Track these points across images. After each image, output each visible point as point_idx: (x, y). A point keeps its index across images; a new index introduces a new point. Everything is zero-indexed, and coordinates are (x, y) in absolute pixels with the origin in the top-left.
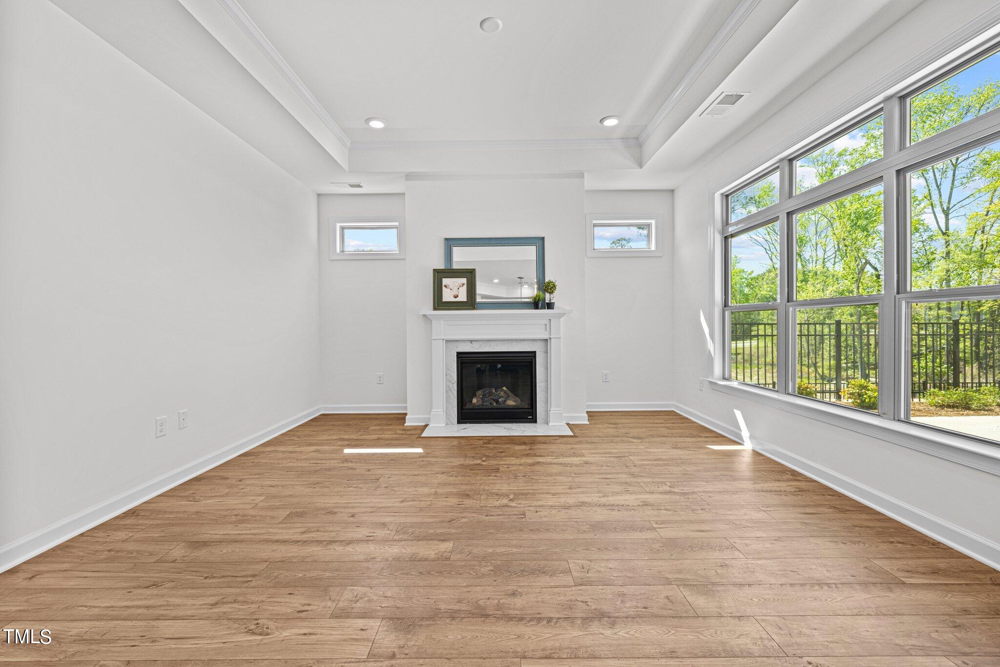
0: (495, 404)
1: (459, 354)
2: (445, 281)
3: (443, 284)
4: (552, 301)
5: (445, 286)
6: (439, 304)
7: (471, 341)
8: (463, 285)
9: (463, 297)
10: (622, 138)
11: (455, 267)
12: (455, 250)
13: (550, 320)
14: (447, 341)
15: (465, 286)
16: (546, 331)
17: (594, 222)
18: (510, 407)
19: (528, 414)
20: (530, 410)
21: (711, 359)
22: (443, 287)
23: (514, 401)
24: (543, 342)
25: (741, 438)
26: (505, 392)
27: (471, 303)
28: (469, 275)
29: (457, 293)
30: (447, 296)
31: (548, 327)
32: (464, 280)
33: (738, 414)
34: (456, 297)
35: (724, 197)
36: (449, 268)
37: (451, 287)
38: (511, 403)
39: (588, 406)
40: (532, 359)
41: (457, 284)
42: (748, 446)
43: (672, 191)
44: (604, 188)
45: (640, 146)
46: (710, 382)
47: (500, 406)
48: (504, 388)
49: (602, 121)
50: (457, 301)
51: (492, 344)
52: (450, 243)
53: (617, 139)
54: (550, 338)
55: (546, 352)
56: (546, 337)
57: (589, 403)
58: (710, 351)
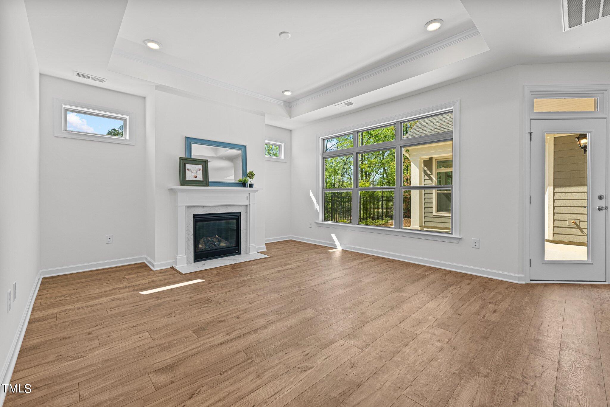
0: (214, 247)
1: (194, 215)
2: (188, 166)
3: (187, 168)
4: (252, 183)
5: (188, 170)
6: (184, 181)
7: (203, 207)
8: (200, 169)
9: (200, 178)
10: (284, 101)
11: (193, 157)
12: (193, 146)
13: (250, 194)
14: (188, 207)
15: (201, 170)
16: (247, 200)
17: (266, 141)
18: (225, 247)
19: (236, 250)
20: (237, 247)
21: (318, 213)
22: (186, 170)
23: (225, 243)
24: (245, 206)
25: (336, 246)
26: (217, 238)
27: (205, 182)
28: (204, 163)
29: (196, 175)
30: (189, 176)
31: (249, 198)
32: (200, 167)
33: (334, 236)
34: (195, 177)
35: (323, 140)
36: (189, 157)
37: (192, 170)
38: (223, 244)
39: (266, 241)
40: (239, 217)
41: (196, 169)
42: (339, 248)
43: (291, 131)
44: (273, 125)
45: (290, 107)
46: (316, 223)
47: (216, 248)
48: (217, 236)
49: (284, 92)
50: (196, 180)
51: (217, 208)
52: (189, 141)
53: (282, 101)
54: (250, 204)
55: (247, 212)
56: (247, 203)
57: (267, 239)
58: (317, 209)
